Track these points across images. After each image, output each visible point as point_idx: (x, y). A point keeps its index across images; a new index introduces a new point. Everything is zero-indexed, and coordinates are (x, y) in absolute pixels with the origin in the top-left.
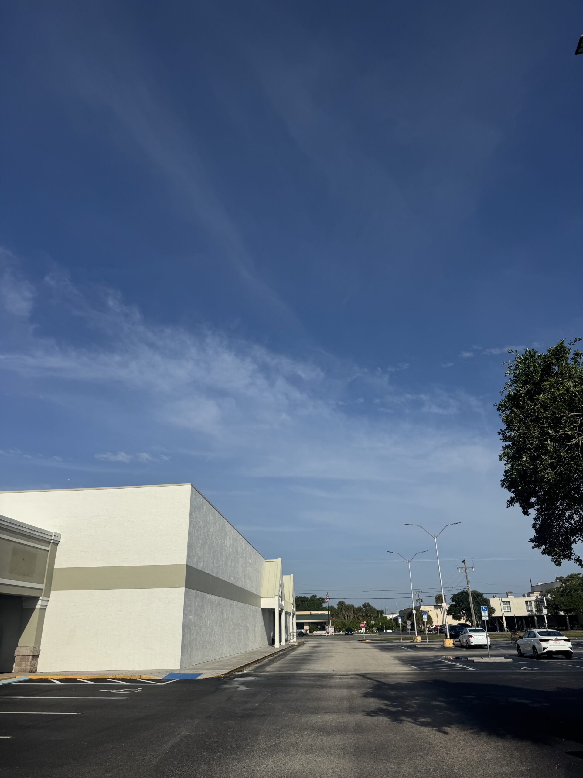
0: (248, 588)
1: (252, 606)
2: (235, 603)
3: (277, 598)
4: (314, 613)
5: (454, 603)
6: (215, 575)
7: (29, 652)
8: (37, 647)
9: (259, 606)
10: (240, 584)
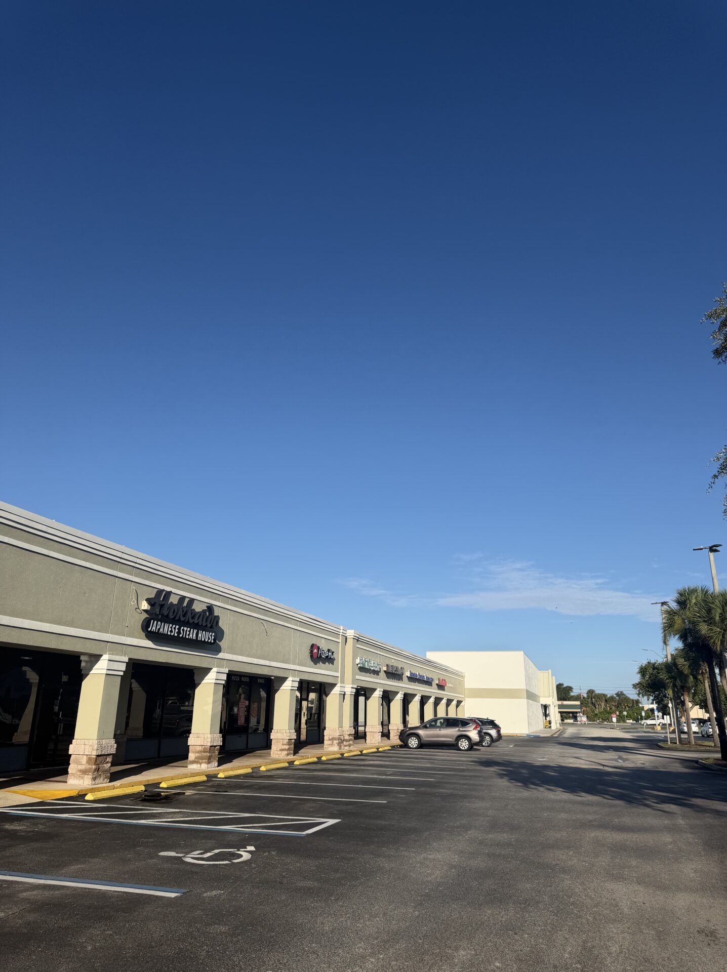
2: (534, 702)
3: (551, 697)
4: (565, 703)
6: (530, 690)
9: (540, 703)
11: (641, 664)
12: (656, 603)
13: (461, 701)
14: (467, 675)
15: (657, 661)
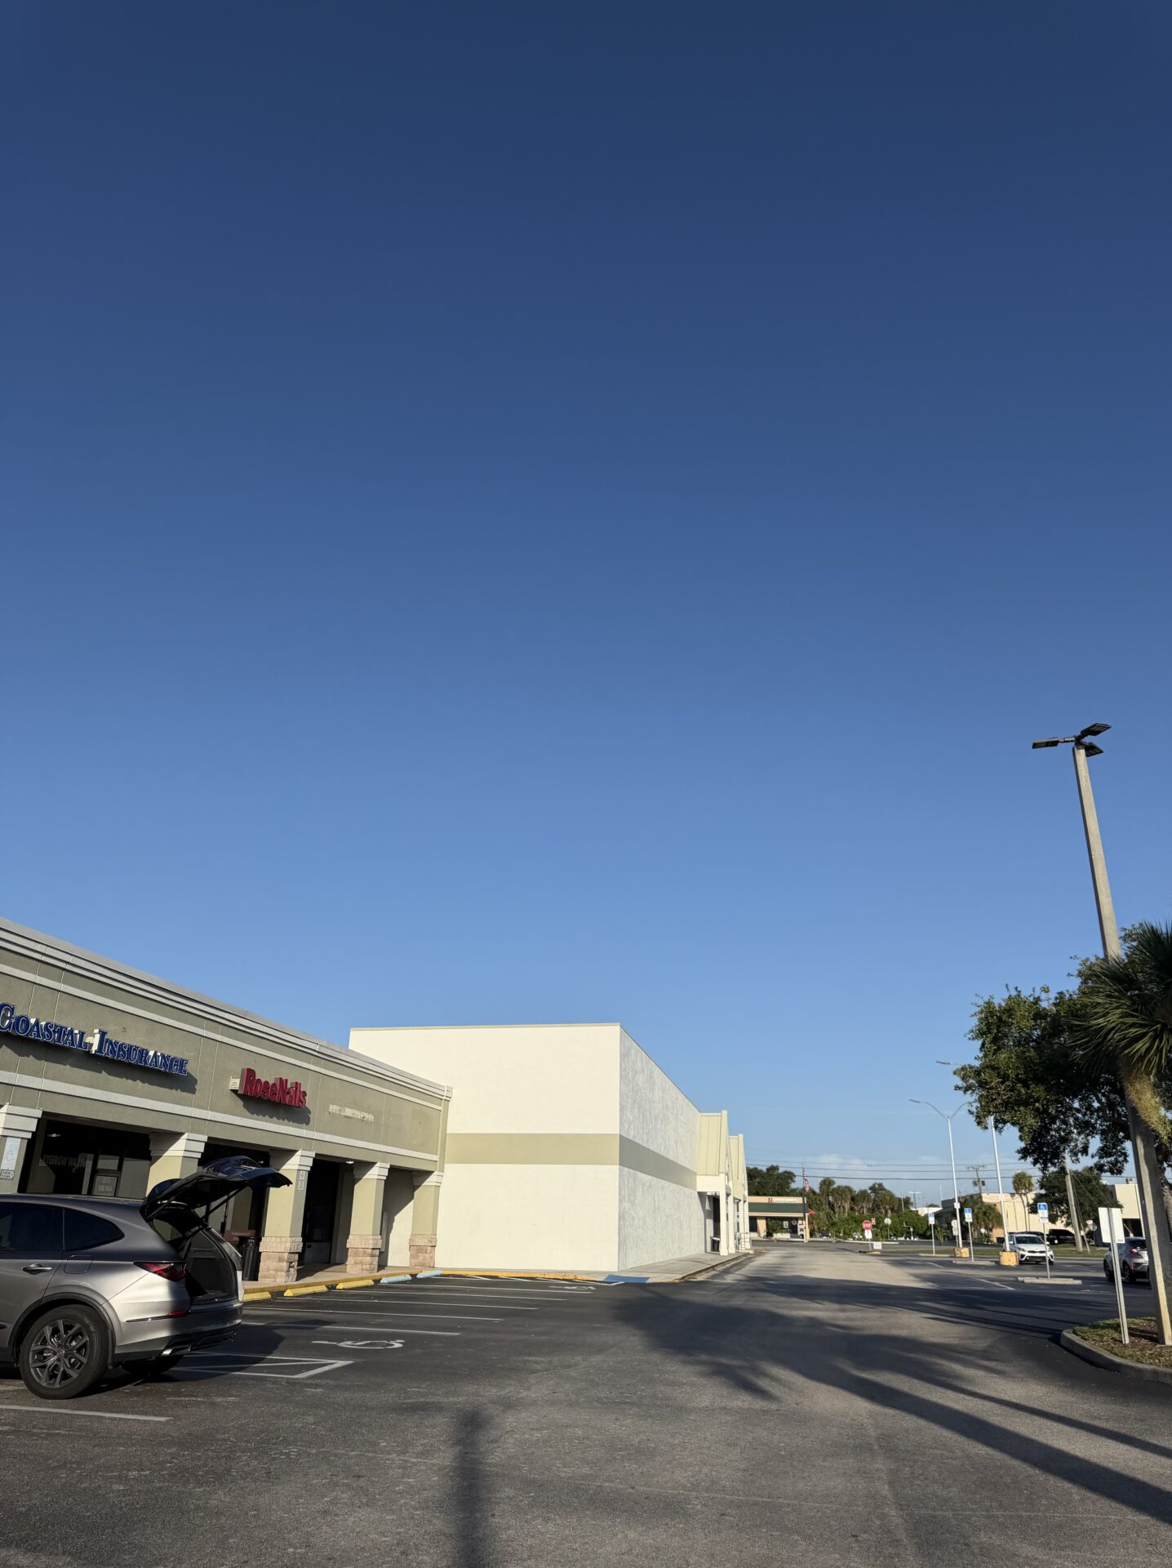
0: (682, 1160)
1: (686, 1189)
2: (667, 1184)
3: (723, 1176)
4: (777, 1200)
5: (1043, 1192)
6: (645, 1145)
7: (427, 1241)
8: (434, 1237)
9: (695, 1189)
10: (671, 1156)
11: (987, 1000)
12: (1054, 744)
13: (429, 1173)
14: (455, 1094)
15: (1046, 990)
